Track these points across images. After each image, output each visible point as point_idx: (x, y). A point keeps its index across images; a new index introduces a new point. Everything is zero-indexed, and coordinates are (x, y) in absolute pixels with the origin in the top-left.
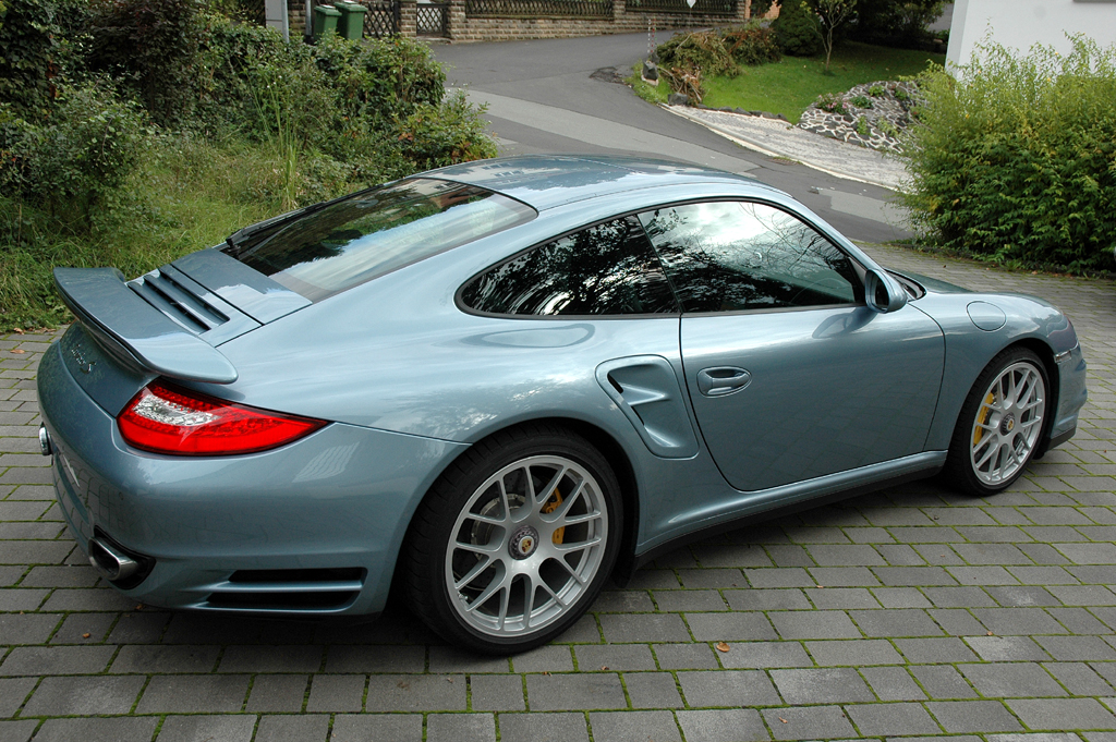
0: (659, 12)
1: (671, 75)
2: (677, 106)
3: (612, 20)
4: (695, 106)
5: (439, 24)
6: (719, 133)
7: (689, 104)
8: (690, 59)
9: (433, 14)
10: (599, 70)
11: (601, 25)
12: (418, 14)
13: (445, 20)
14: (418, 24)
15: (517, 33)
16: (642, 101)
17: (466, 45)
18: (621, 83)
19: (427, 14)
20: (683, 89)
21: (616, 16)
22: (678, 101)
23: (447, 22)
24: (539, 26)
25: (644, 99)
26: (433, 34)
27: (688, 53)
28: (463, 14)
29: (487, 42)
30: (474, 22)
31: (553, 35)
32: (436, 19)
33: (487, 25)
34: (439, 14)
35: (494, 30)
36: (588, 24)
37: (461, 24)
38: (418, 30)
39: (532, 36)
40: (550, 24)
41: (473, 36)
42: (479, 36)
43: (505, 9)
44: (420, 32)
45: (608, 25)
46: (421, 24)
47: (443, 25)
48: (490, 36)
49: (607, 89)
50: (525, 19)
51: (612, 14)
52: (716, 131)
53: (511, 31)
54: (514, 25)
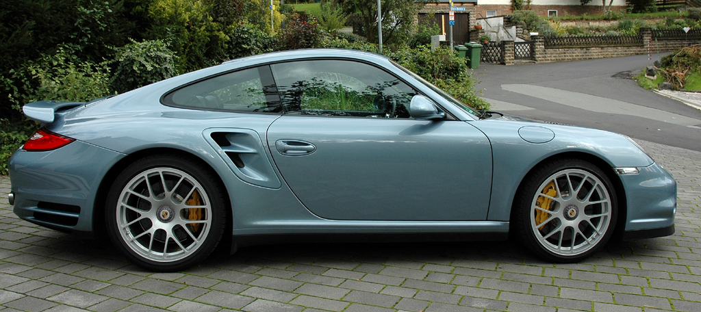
0: (677, 40)
1: (666, 72)
2: (664, 90)
3: (642, 46)
4: (677, 90)
5: (528, 53)
6: (690, 105)
7: (673, 89)
8: (683, 63)
9: (525, 48)
10: (620, 73)
11: (634, 49)
12: (515, 48)
13: (532, 51)
14: (515, 53)
15: (578, 56)
16: (641, 88)
17: (545, 63)
18: (631, 79)
19: (521, 48)
20: (672, 80)
21: (645, 43)
22: (665, 87)
23: (534, 52)
24: (592, 51)
25: (643, 87)
26: (525, 58)
27: (681, 60)
28: (543, 47)
29: (558, 61)
30: (549, 51)
31: (602, 56)
32: (527, 50)
33: (558, 52)
34: (528, 47)
35: (563, 55)
36: (625, 49)
37: (541, 52)
38: (515, 57)
39: (588, 57)
40: (600, 50)
41: (549, 58)
42: (553, 58)
43: (570, 43)
44: (516, 58)
45: (639, 49)
46: (518, 53)
47: (531, 53)
48: (560, 58)
49: (619, 82)
50: (583, 48)
51: (642, 42)
52: (688, 104)
53: (574, 55)
54: (576, 52)
